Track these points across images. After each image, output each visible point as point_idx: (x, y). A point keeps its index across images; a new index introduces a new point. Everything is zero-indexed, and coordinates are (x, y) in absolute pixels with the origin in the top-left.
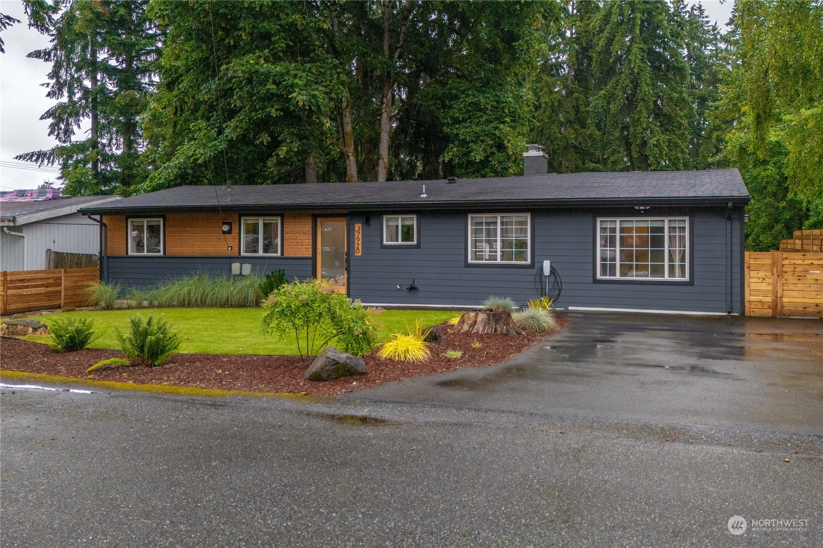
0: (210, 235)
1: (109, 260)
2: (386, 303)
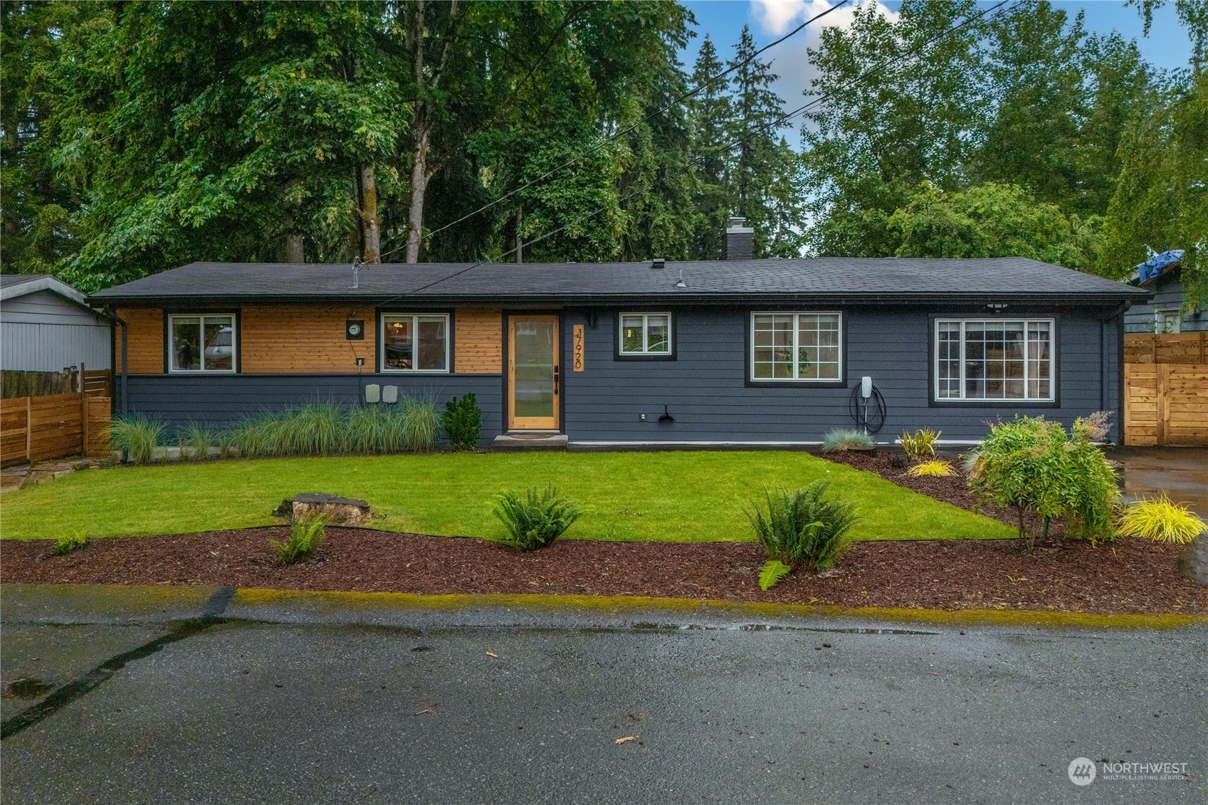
0: (325, 340)
1: (130, 382)
2: (621, 440)
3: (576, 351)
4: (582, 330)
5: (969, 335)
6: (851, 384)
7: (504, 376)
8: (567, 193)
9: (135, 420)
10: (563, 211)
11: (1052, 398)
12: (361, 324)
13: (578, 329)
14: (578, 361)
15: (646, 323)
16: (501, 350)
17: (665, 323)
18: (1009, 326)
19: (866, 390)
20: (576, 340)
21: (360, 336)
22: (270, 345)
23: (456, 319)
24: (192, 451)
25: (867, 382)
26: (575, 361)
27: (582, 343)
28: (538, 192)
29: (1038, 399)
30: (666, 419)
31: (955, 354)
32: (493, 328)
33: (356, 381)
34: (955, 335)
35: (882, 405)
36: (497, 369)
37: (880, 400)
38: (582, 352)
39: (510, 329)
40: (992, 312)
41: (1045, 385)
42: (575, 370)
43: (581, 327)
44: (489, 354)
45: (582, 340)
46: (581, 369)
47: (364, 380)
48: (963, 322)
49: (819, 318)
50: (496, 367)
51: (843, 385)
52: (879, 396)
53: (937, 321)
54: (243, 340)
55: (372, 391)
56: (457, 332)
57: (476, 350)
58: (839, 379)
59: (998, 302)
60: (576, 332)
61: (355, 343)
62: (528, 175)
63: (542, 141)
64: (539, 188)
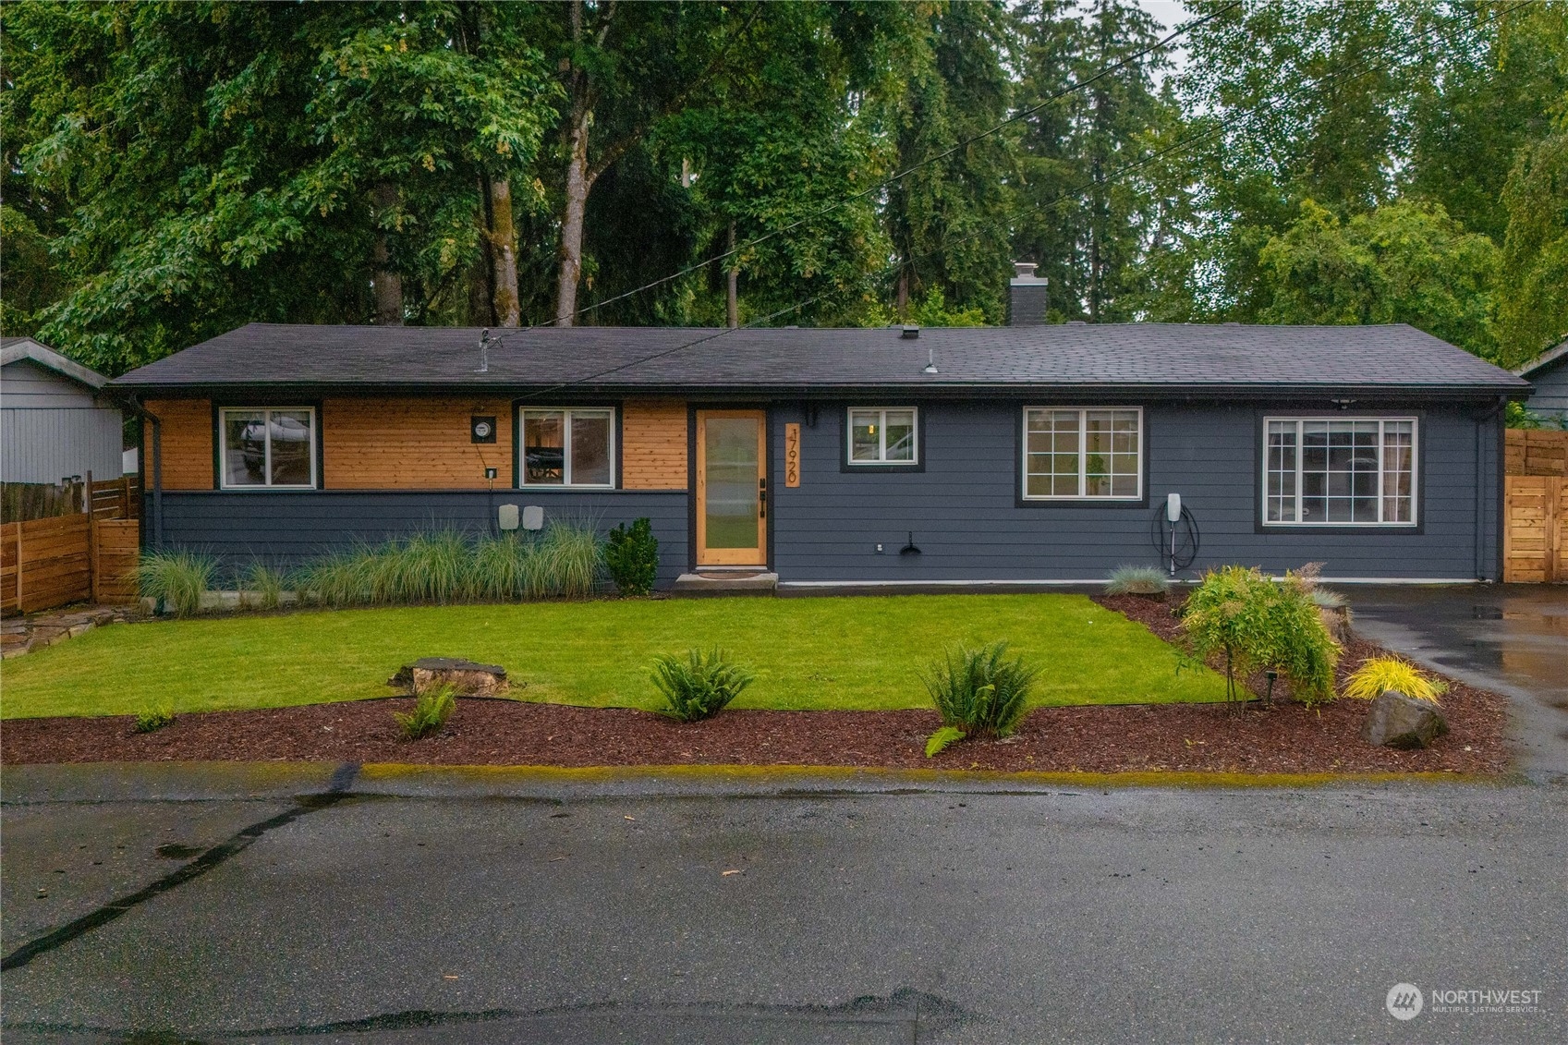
0: (441, 444)
1: (167, 502)
2: (853, 580)
3: (789, 459)
4: (798, 430)
5: (1308, 439)
6: (1154, 504)
7: (691, 493)
8: (797, 209)
9: (176, 553)
10: (791, 236)
11: (1413, 522)
12: (492, 422)
13: (792, 429)
14: (792, 473)
15: (881, 422)
16: (686, 457)
17: (910, 418)
18: (1360, 426)
19: (1174, 510)
20: (789, 444)
21: (491, 438)
22: (364, 450)
23: (625, 415)
24: (256, 598)
25: (1174, 503)
26: (788, 473)
27: (797, 449)
28: (755, 206)
29: (1396, 523)
30: (910, 550)
31: (1290, 461)
32: (676, 427)
33: (484, 500)
34: (1290, 439)
35: (1194, 530)
36: (681, 484)
37: (1192, 524)
38: (797, 460)
39: (699, 428)
40: (1338, 409)
41: (1405, 504)
42: (788, 485)
43: (797, 426)
44: (670, 463)
45: (798, 443)
46: (796, 484)
47: (496, 498)
48: (1300, 421)
49: (1113, 414)
50: (681, 481)
51: (1144, 505)
52: (1190, 519)
53: (1266, 420)
54: (325, 444)
55: (508, 514)
56: (625, 433)
57: (652, 457)
58: (1139, 496)
59: (1346, 397)
60: (789, 432)
61: (483, 447)
62: (740, 181)
63: (762, 131)
64: (756, 201)
